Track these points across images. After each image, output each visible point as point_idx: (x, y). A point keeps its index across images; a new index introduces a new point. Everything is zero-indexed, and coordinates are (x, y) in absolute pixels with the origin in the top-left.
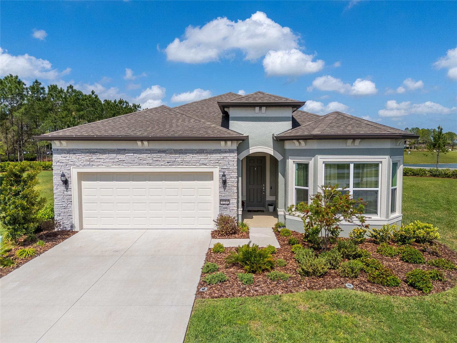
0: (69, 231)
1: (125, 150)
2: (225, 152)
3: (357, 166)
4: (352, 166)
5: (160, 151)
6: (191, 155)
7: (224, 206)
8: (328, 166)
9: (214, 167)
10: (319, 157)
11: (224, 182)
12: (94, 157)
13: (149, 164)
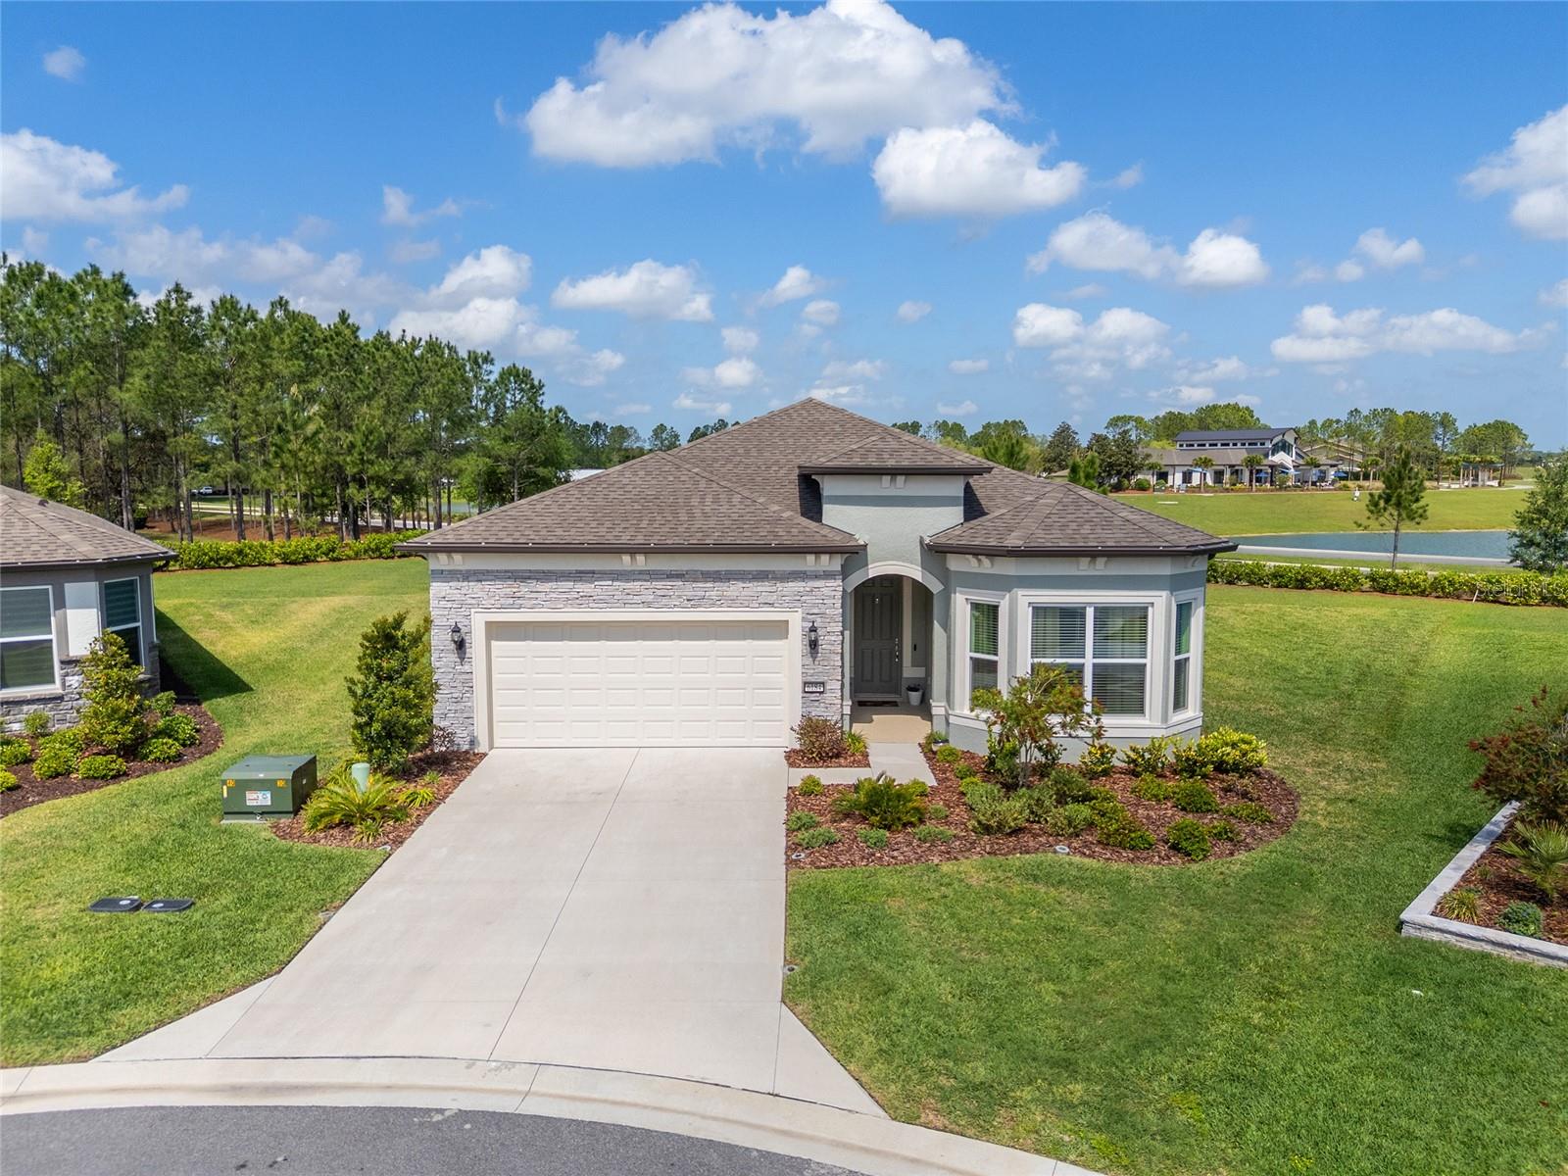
0: (467, 752)
1: (593, 572)
2: (816, 577)
3: (1103, 613)
4: (1090, 613)
5: (671, 576)
6: (741, 585)
7: (813, 697)
8: (1040, 612)
9: (792, 610)
10: (1020, 592)
11: (814, 645)
12: (524, 588)
13: (648, 604)
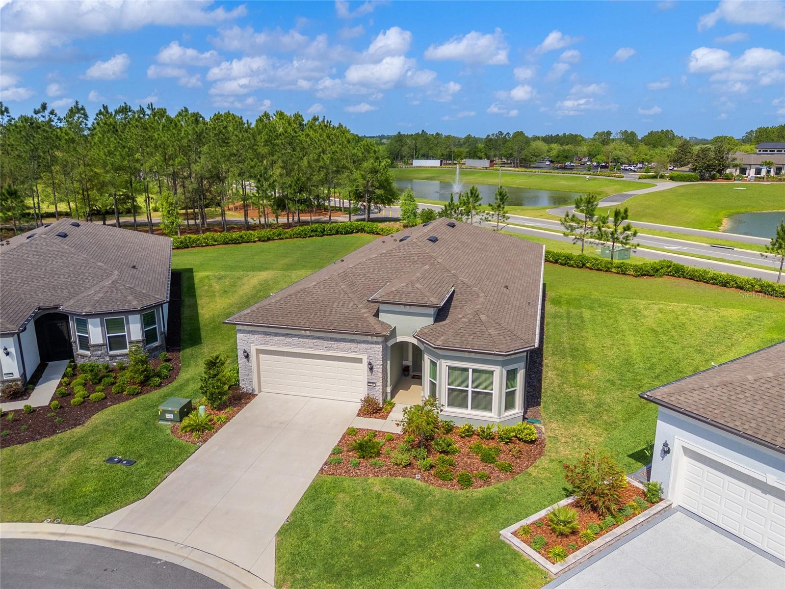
0: (250, 394)
1: (292, 334)
2: (372, 343)
3: (474, 371)
4: (471, 371)
5: (319, 338)
6: (345, 343)
7: (371, 387)
8: (451, 368)
9: (363, 354)
10: (443, 361)
11: (371, 369)
12: (269, 338)
13: (311, 348)
